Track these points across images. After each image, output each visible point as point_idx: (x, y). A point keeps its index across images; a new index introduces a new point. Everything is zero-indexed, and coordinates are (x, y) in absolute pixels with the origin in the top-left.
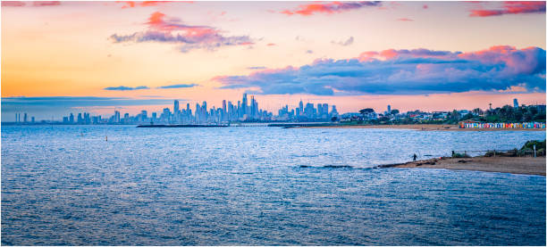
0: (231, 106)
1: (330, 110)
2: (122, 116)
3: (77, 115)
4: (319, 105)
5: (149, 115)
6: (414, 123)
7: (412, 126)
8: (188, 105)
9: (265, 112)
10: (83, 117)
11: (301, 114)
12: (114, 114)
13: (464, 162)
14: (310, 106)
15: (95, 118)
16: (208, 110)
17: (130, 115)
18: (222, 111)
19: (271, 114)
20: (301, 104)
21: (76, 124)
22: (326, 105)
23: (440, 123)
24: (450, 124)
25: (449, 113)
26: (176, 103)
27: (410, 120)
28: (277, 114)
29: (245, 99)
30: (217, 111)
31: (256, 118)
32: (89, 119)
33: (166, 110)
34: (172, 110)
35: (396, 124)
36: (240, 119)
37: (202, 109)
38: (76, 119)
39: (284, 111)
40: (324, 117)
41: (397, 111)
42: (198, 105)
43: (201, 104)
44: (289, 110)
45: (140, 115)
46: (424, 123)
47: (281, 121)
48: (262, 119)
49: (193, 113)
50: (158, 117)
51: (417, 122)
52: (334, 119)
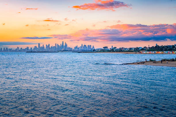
0: (58, 46)
1: (92, 47)
2: (20, 49)
3: (3, 48)
4: (88, 46)
5: (30, 49)
6: (123, 51)
7: (123, 52)
8: (43, 45)
9: (70, 48)
10: (5, 49)
11: (82, 49)
12: (17, 48)
13: (155, 63)
14: (85, 46)
15: (10, 49)
16: (50, 47)
17: (23, 49)
18: (55, 47)
19: (72, 48)
20: (82, 45)
21: (3, 51)
22: (90, 46)
23: (132, 51)
24: (136, 52)
25: (135, 48)
26: (39, 44)
27: (121, 50)
28: (74, 48)
29: (63, 43)
30: (53, 47)
31: (67, 50)
32: (8, 50)
33: (36, 47)
34: (38, 47)
35: (116, 52)
36: (61, 50)
37: (48, 46)
38: (3, 50)
39: (76, 47)
40: (90, 49)
41: (116, 48)
42: (46, 45)
43: (48, 45)
44: (78, 47)
45: (26, 49)
46: (126, 51)
47: (75, 51)
48: (69, 50)
49: (45, 48)
50: (32, 49)
51: (124, 51)
52: (94, 50)
